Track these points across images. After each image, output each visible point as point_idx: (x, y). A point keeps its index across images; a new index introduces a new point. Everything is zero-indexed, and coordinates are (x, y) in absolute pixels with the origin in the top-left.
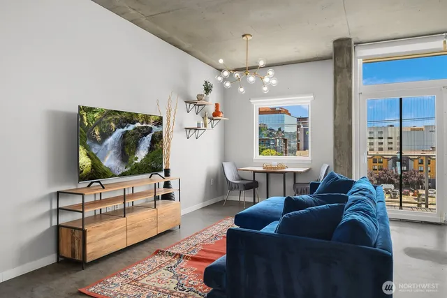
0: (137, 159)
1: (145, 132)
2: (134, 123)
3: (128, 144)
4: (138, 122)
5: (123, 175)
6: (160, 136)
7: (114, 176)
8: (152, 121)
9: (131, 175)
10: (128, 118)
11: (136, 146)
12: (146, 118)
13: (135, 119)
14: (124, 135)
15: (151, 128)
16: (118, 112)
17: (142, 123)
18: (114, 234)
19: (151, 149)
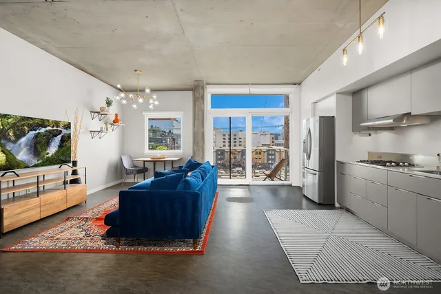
0: (48, 154)
1: (54, 134)
2: (45, 127)
3: (40, 142)
4: (49, 126)
5: (36, 166)
6: (69, 137)
7: (27, 167)
8: (61, 125)
9: (42, 166)
10: (40, 123)
11: (48, 144)
12: (57, 123)
13: (46, 123)
14: (36, 136)
15: (61, 131)
16: (31, 118)
17: (53, 127)
18: (29, 210)
19: (60, 146)
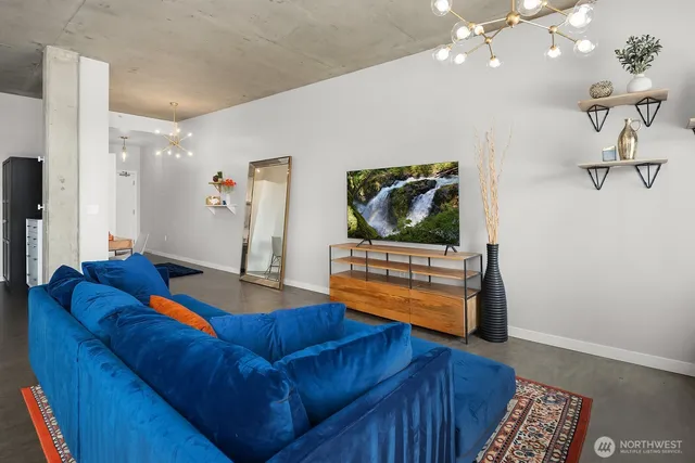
0: (409, 222)
1: (421, 189)
2: (405, 179)
3: (397, 204)
4: (411, 176)
5: (391, 238)
6: (454, 191)
7: (379, 238)
8: (435, 171)
9: (400, 240)
10: (396, 174)
11: (409, 206)
12: (426, 170)
13: (406, 173)
14: (391, 194)
15: (435, 182)
16: (384, 170)
17: (418, 176)
19: (432, 211)
